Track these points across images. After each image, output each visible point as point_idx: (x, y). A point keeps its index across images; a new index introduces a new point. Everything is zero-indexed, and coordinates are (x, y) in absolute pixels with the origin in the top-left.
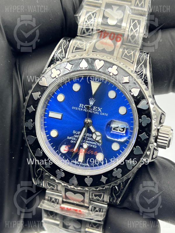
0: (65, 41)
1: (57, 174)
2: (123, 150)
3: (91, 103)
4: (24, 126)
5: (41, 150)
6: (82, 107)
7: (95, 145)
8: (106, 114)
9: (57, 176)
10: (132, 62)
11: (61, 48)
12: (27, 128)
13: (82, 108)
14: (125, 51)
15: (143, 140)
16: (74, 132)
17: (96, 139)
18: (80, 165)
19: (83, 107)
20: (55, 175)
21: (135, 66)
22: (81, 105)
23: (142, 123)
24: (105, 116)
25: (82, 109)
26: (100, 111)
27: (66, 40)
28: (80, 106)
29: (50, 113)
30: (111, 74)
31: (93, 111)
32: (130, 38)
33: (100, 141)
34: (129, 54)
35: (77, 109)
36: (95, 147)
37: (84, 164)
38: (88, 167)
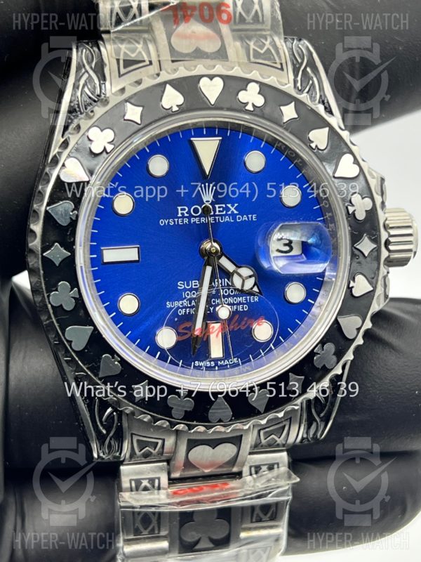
0: (84, 51)
1: (172, 408)
2: (315, 296)
3: (208, 197)
4: (49, 306)
5: (113, 357)
6: (186, 215)
7: (243, 304)
8: (252, 217)
9: (173, 412)
12: (58, 310)
13: (186, 217)
14: (249, 45)
15: (366, 255)
16: (181, 285)
17: (242, 287)
18: (217, 368)
19: (189, 212)
20: (167, 413)
21: (291, 77)
22: (182, 210)
24: (250, 222)
25: (186, 221)
26: (236, 212)
27: (86, 48)
28: (180, 212)
29: (104, 251)
30: (250, 107)
31: (217, 218)
34: (261, 49)
35: (174, 222)
36: (243, 308)
37: (226, 362)
38: (238, 365)
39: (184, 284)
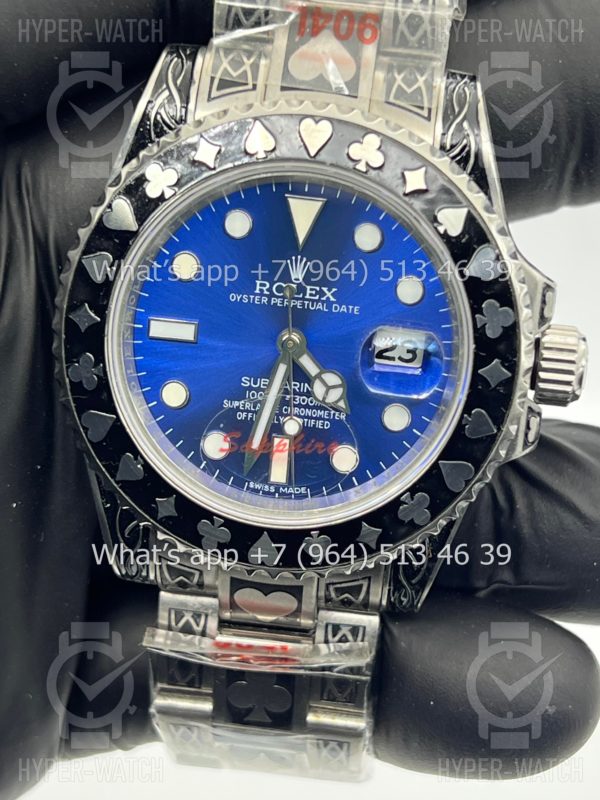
0: (176, 59)
1: (203, 537)
2: (423, 427)
3: (298, 274)
4: (67, 380)
5: (136, 459)
6: (266, 292)
7: (324, 419)
8: (353, 309)
9: (203, 540)
10: (426, 114)
11: (165, 86)
12: (77, 387)
13: (266, 295)
14: (395, 79)
15: (493, 386)
16: (246, 382)
17: (324, 398)
18: (278, 495)
19: (270, 290)
20: (196, 540)
22: (261, 285)
23: (487, 326)
24: (348, 316)
25: (265, 300)
26: (332, 299)
27: (179, 56)
28: (258, 287)
29: (152, 322)
30: (362, 167)
31: (306, 302)
32: (402, 27)
33: (342, 404)
34: (409, 86)
36: (323, 426)
37: (291, 490)
38: (306, 496)
39: (250, 381)
